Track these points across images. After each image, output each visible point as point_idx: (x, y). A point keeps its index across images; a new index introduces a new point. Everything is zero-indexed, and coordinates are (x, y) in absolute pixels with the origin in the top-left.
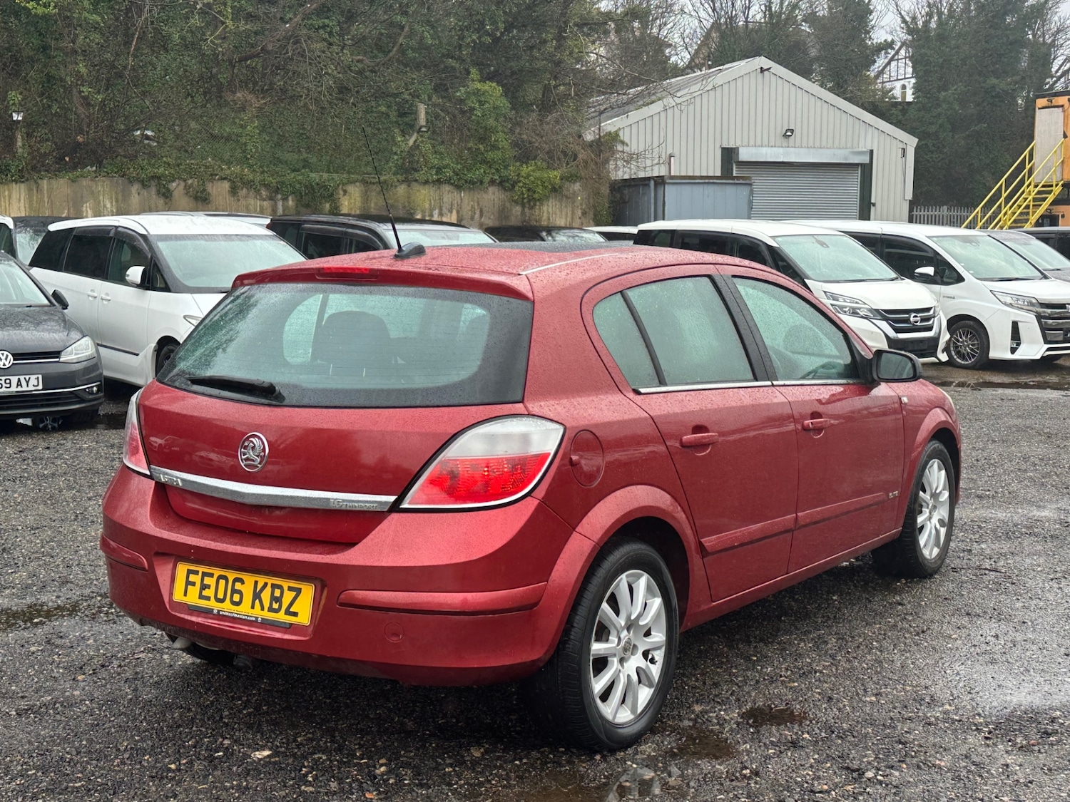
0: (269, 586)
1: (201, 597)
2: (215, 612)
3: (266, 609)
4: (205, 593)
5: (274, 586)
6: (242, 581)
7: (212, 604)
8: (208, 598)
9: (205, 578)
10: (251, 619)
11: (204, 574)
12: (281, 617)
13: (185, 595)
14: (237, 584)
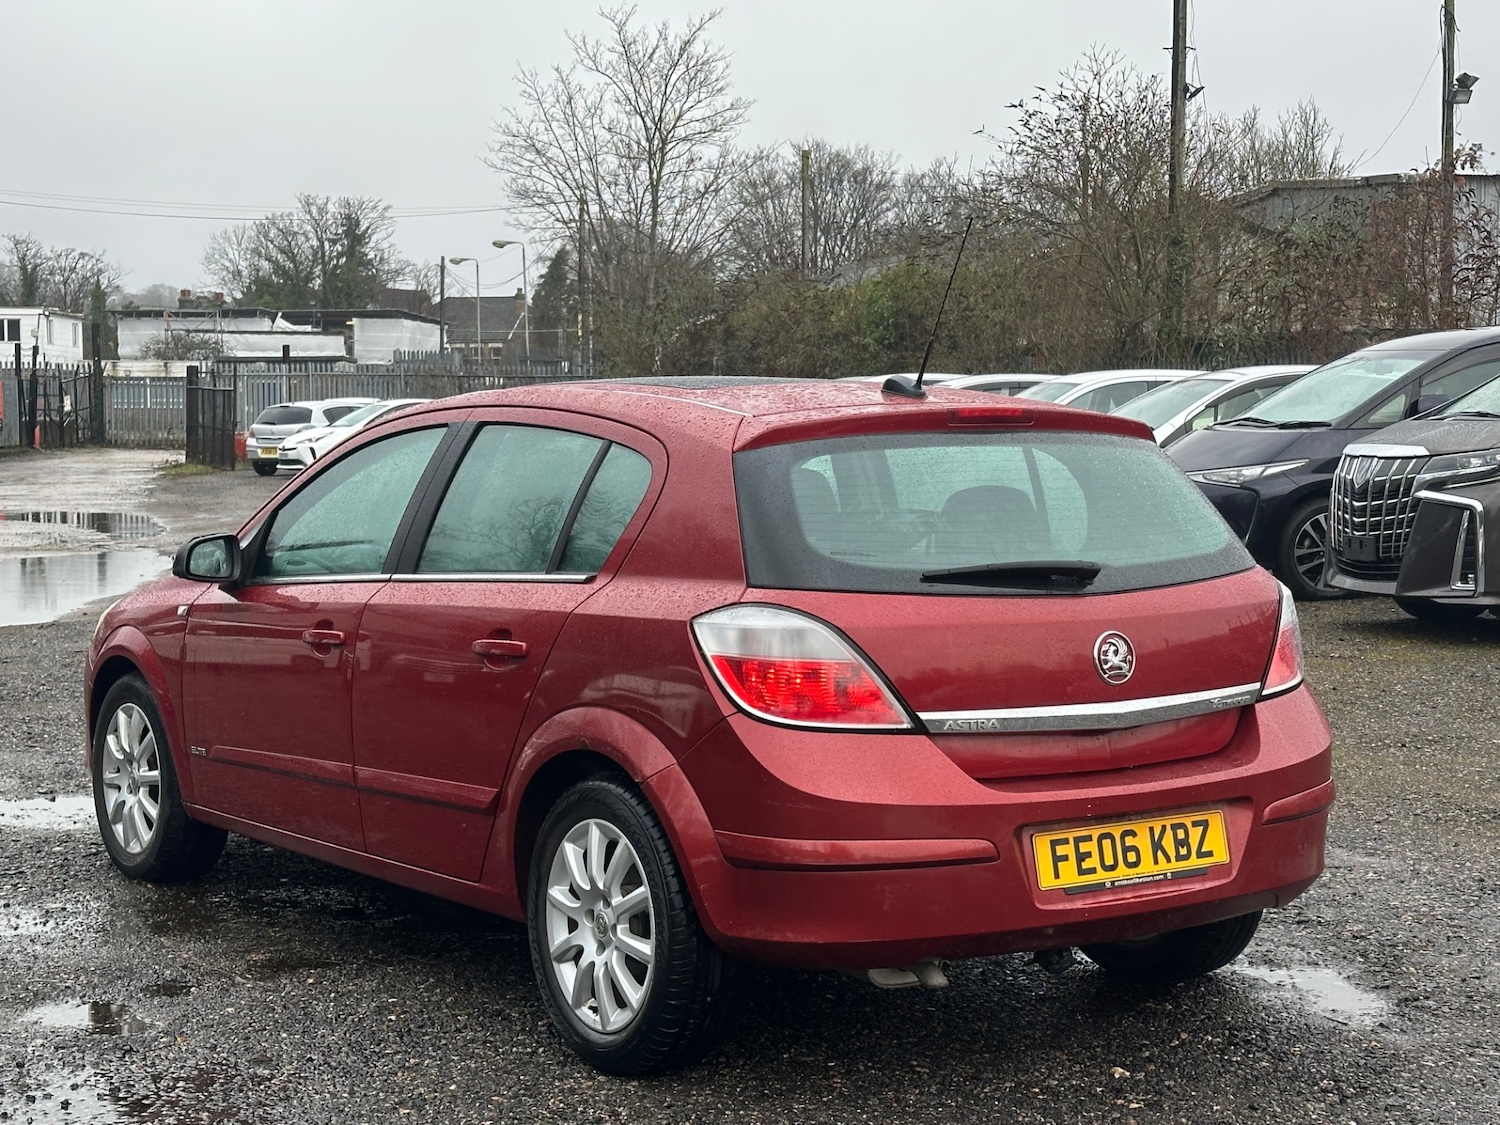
0: (1169, 828)
1: (1081, 872)
2: (1108, 885)
3: (1173, 859)
4: (1085, 865)
5: (1174, 827)
6: (1133, 834)
7: (1102, 876)
8: (1093, 871)
9: (1080, 844)
10: (1157, 878)
11: (1077, 840)
12: (1194, 862)
13: (1057, 876)
14: (1126, 838)
